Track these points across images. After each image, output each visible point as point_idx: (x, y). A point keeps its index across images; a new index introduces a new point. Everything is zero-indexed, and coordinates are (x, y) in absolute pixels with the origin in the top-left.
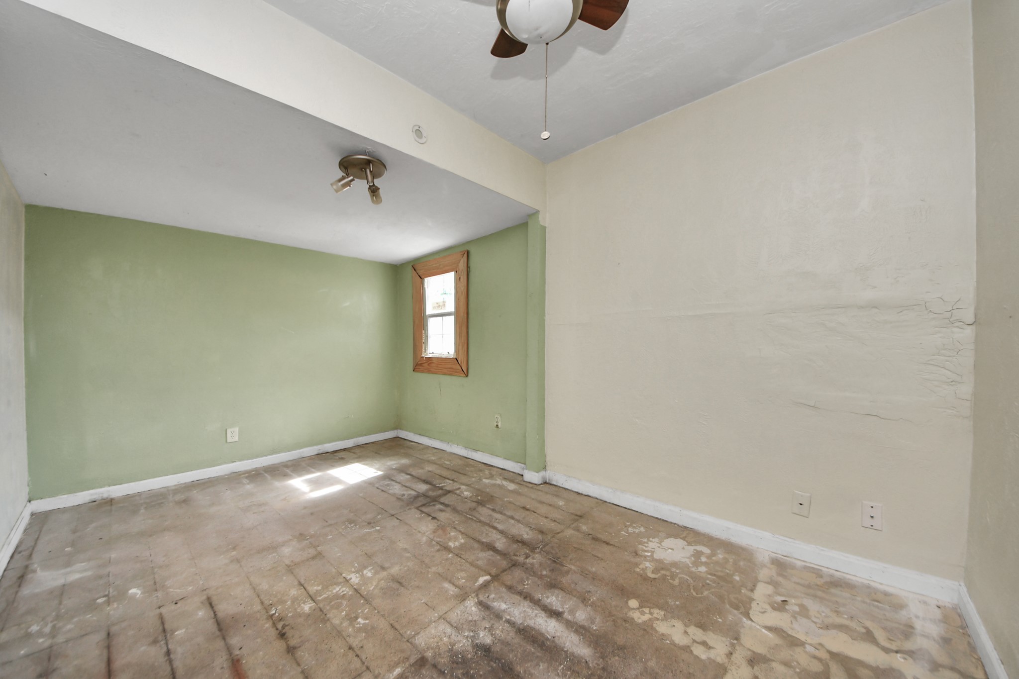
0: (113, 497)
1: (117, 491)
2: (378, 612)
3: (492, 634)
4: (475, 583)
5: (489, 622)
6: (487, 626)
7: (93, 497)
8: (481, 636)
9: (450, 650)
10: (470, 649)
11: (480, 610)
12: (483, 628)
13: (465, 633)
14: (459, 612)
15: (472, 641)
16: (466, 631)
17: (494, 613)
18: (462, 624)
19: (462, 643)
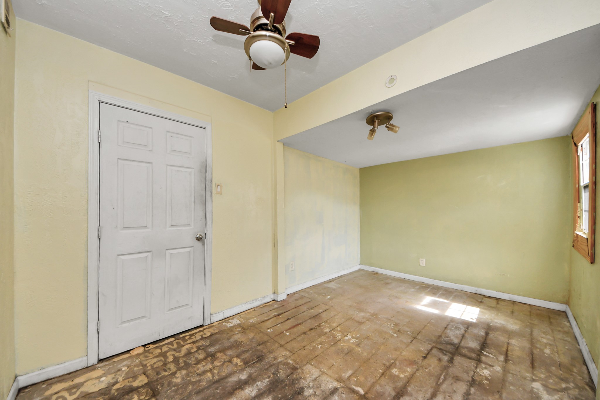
0: (379, 272)
1: (381, 271)
2: (326, 350)
3: (310, 396)
4: (354, 386)
5: (321, 394)
6: (317, 393)
7: (374, 270)
8: (310, 390)
9: (301, 378)
10: (301, 385)
11: (330, 389)
12: (315, 391)
13: (312, 383)
14: (327, 379)
15: (306, 387)
16: (313, 383)
17: (328, 396)
18: (318, 382)
19: (304, 383)
